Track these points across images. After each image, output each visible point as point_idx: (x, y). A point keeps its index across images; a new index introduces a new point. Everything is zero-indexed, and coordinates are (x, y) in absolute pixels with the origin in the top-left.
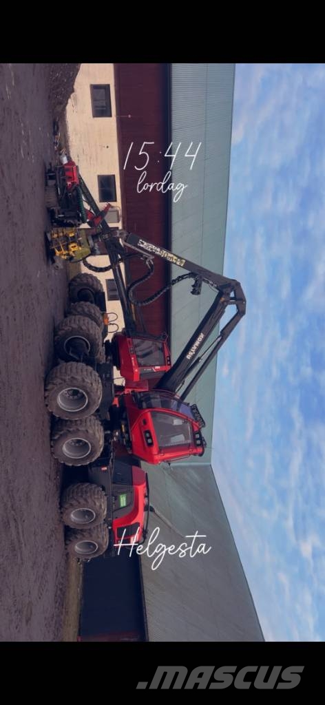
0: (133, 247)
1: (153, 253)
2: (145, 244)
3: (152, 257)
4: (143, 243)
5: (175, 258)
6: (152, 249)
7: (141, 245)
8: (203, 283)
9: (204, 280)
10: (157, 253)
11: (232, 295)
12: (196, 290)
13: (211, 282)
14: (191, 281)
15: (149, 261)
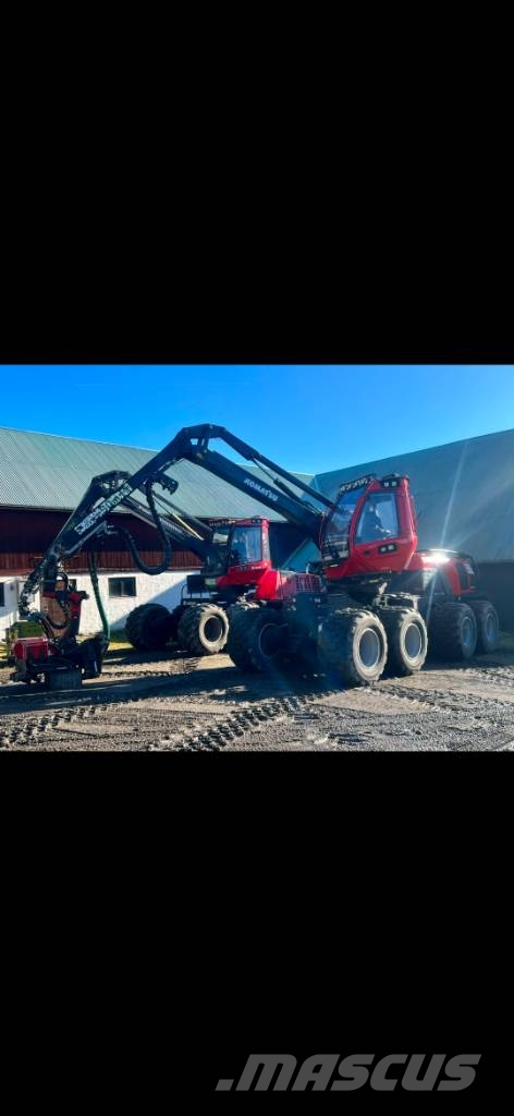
0: (81, 542)
1: (100, 521)
2: (83, 524)
3: (104, 524)
4: (81, 528)
5: (117, 494)
6: (93, 519)
7: (83, 530)
8: (167, 473)
9: (163, 470)
10: (101, 515)
11: (194, 442)
12: (172, 486)
13: (168, 463)
14: (157, 487)
15: (109, 529)
